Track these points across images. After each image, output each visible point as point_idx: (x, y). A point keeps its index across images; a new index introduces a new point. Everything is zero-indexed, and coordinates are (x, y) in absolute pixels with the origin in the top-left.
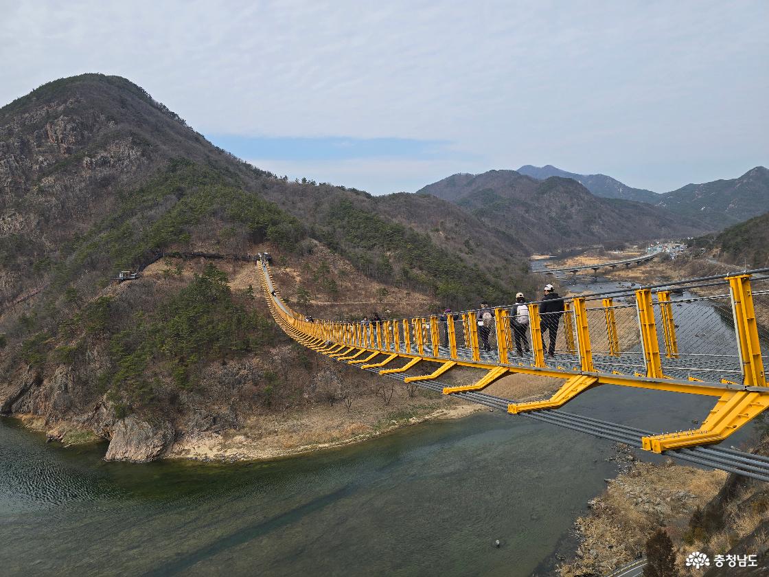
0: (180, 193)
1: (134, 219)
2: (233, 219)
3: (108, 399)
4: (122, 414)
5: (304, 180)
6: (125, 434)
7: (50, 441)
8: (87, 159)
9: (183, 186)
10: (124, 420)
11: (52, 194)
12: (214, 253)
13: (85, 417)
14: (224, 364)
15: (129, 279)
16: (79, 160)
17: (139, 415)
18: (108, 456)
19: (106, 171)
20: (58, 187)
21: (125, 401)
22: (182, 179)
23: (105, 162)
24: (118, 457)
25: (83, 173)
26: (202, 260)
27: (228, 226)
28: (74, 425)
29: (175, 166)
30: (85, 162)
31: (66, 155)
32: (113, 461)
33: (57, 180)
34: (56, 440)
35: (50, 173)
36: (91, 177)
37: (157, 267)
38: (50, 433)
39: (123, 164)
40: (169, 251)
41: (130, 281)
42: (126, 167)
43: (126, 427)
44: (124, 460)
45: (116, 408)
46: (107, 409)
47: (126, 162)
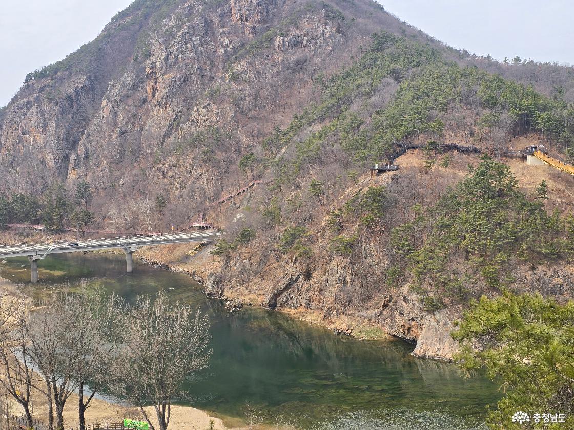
0: (397, 76)
1: (354, 107)
2: (488, 104)
3: (410, 292)
4: (433, 307)
5: (517, 60)
6: (436, 330)
7: (339, 333)
8: (279, 39)
9: (398, 66)
10: (434, 314)
11: (246, 82)
12: (468, 146)
13: (371, 313)
14: (533, 268)
15: (390, 171)
16: (271, 40)
17: (451, 311)
18: (418, 351)
19: (299, 53)
20: (251, 74)
21: (431, 295)
22: (395, 59)
23: (296, 43)
24: (430, 353)
25: (276, 56)
26: (455, 152)
27: (486, 112)
28: (358, 321)
29: (380, 43)
30: (277, 42)
31: (251, 36)
32: (423, 358)
33: (249, 64)
34: (345, 334)
35: (242, 57)
36: (283, 61)
37: (409, 161)
38: (331, 327)
39: (316, 43)
40: (416, 142)
41: (391, 173)
42: (320, 47)
43: (438, 322)
44: (437, 358)
45: (422, 301)
46: (407, 303)
47: (321, 41)
